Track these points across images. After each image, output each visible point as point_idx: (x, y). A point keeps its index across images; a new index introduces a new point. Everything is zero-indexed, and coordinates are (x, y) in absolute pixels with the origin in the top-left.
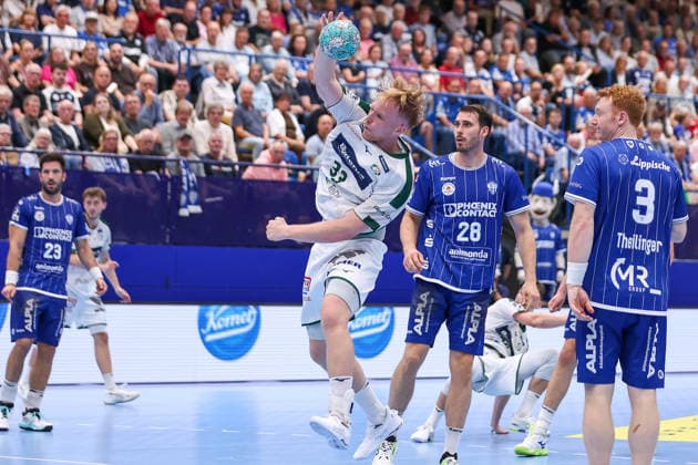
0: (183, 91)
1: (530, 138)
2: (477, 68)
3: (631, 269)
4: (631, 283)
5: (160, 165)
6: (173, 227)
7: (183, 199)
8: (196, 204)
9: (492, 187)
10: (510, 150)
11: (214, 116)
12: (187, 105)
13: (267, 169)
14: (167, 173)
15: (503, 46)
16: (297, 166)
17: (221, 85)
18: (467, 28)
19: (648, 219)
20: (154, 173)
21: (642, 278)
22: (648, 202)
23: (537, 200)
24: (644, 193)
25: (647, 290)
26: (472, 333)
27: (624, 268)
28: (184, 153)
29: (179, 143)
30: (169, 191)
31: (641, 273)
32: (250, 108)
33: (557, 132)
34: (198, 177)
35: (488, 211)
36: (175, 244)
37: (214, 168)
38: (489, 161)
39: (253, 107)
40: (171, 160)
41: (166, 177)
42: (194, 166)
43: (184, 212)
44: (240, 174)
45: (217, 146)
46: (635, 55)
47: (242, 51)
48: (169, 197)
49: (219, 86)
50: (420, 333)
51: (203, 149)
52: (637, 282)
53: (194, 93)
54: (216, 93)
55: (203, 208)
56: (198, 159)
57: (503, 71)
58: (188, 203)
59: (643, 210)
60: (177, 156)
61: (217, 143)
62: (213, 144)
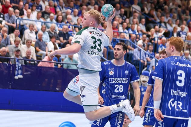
0: (18, 34)
1: (142, 55)
2: (124, 29)
3: (176, 102)
4: (176, 107)
5: (8, 60)
6: (13, 83)
7: (16, 72)
8: (21, 74)
9: (127, 72)
10: (134, 59)
11: (28, 43)
12: (19, 39)
13: (47, 63)
14: (11, 63)
15: (133, 21)
16: (58, 62)
17: (31, 32)
18: (120, 15)
19: (182, 85)
20: (6, 63)
21: (180, 106)
22: (182, 78)
23: (143, 77)
24: (181, 75)
25: (182, 110)
26: (119, 124)
27: (173, 102)
28: (17, 56)
29: (16, 52)
30: (11, 70)
31: (179, 104)
32: (41, 41)
33: (151, 53)
34: (22, 65)
35: (125, 81)
36: (13, 89)
37: (28, 62)
38: (125, 63)
39: (42, 40)
40: (12, 59)
41: (10, 64)
42: (20, 61)
43: (16, 77)
44: (37, 65)
45: (29, 54)
46: (181, 26)
47: (39, 20)
48: (11, 72)
49: (30, 32)
50: (98, 125)
51: (24, 55)
52: (178, 107)
53: (21, 35)
54: (29, 35)
55: (23, 76)
56: (22, 58)
57: (133, 30)
58: (18, 74)
59: (180, 81)
60: (14, 57)
61: (29, 53)
62: (28, 53)
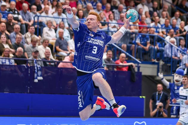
5: (26, 62)
6: (31, 87)
8: (41, 76)
10: (165, 56)
11: (45, 43)
14: (29, 65)
17: (50, 30)
20: (24, 65)
23: (177, 76)
29: (33, 53)
30: (29, 72)
32: (62, 39)
34: (41, 67)
36: (32, 93)
41: (28, 67)
42: (39, 62)
43: (36, 81)
48: (29, 75)
49: (49, 30)
54: (48, 33)
55: (43, 78)
58: (38, 76)
60: (32, 58)
61: (48, 53)
62: (46, 54)
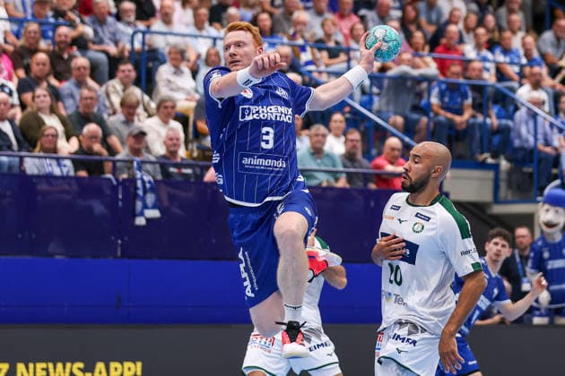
1: (540, 129)
6: (126, 239)
7: (139, 206)
8: (154, 207)
10: (517, 143)
11: (166, 111)
15: (509, 22)
17: (178, 71)
20: (110, 176)
23: (547, 210)
28: (136, 152)
30: (120, 196)
34: (155, 180)
36: (130, 258)
37: (173, 170)
40: (122, 161)
42: (149, 167)
43: (140, 221)
45: (174, 145)
48: (120, 203)
49: (175, 73)
54: (172, 82)
56: (152, 158)
57: (507, 51)
58: (145, 207)
60: (127, 155)
61: (175, 141)
62: (170, 142)
